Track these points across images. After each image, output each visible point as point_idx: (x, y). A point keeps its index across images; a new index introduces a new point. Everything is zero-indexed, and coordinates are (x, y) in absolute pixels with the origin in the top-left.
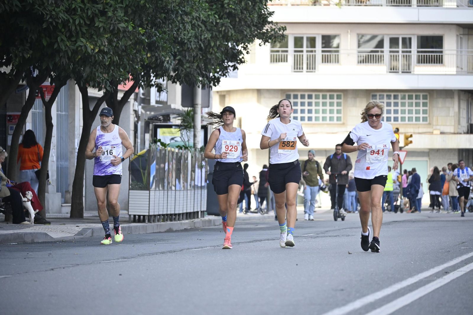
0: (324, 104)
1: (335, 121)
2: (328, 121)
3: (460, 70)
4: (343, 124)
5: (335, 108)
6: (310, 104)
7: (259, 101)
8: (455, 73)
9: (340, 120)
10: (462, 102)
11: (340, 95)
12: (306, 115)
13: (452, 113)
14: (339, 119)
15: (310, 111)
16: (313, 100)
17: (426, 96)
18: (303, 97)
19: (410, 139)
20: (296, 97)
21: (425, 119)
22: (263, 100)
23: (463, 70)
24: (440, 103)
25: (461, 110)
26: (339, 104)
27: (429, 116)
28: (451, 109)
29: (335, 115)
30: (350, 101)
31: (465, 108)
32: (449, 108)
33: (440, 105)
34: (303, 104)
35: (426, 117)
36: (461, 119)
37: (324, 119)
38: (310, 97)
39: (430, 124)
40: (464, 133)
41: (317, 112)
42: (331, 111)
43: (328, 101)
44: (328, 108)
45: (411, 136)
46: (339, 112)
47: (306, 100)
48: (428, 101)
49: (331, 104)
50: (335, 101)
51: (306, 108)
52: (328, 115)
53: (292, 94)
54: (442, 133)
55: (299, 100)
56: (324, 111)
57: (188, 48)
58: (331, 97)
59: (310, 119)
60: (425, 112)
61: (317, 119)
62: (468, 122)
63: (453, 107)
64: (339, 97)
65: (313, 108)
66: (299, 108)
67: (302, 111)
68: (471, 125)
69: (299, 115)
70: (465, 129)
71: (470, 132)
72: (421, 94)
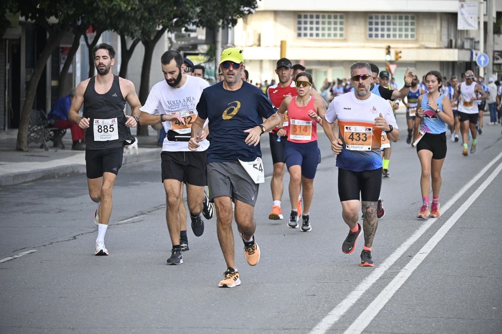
0: (329, 23)
1: (338, 37)
2: (332, 37)
4: (345, 39)
5: (338, 26)
6: (317, 23)
7: (275, 20)
9: (343, 36)
10: (443, 22)
11: (343, 16)
12: (314, 32)
13: (435, 32)
14: (341, 35)
15: (317, 29)
16: (320, 20)
17: (414, 17)
18: (312, 17)
19: (399, 55)
20: (306, 17)
21: (412, 36)
24: (425, 23)
25: (443, 29)
26: (341, 23)
27: (416, 34)
29: (338, 32)
30: (351, 21)
32: (433, 27)
33: (425, 24)
35: (414, 35)
36: (443, 36)
37: (329, 35)
38: (318, 17)
39: (416, 40)
40: (445, 48)
41: (323, 29)
42: (335, 29)
43: (333, 20)
44: (332, 26)
45: (400, 52)
46: (341, 29)
47: (315, 20)
48: (415, 21)
49: (335, 23)
50: (338, 20)
51: (314, 26)
52: (332, 32)
53: (303, 14)
55: (309, 20)
56: (329, 29)
58: (335, 17)
59: (317, 35)
60: (412, 30)
61: (323, 35)
62: (448, 38)
63: (436, 27)
64: (341, 17)
65: (320, 26)
66: (308, 26)
67: (311, 29)
68: (451, 41)
69: (308, 32)
70: (446, 44)
71: (450, 46)
72: (410, 16)
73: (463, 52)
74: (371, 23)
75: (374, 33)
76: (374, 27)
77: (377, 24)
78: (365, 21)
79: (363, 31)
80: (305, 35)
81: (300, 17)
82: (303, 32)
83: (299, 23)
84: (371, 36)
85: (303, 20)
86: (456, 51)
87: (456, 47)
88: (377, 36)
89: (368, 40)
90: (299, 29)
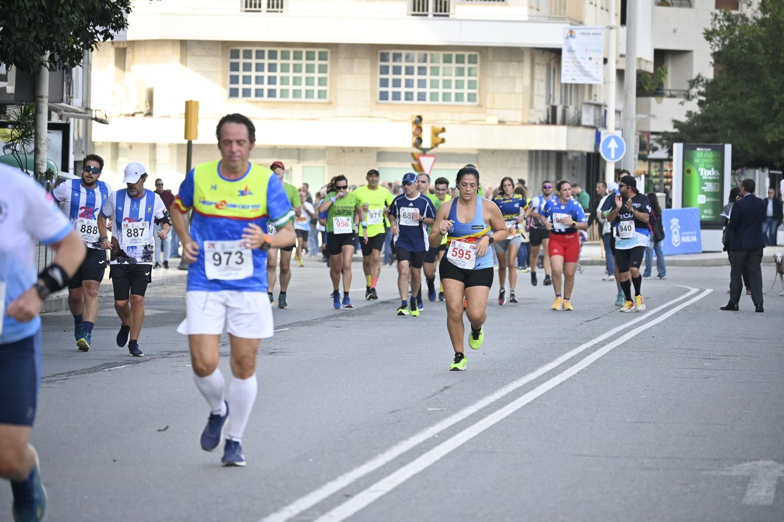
0: (297, 68)
1: (316, 99)
2: (303, 98)
3: (534, 12)
4: (330, 103)
5: (316, 75)
6: (272, 68)
7: (183, 61)
8: (526, 18)
9: (325, 97)
10: (537, 67)
11: (326, 53)
12: (266, 87)
13: (519, 88)
14: (322, 94)
15: (272, 80)
16: (279, 62)
17: (476, 56)
18: (260, 54)
19: (441, 136)
20: (248, 54)
21: (472, 97)
22: (190, 59)
23: (540, 13)
24: (499, 69)
25: (536, 82)
26: (322, 69)
27: (479, 92)
28: (518, 80)
29: (316, 88)
30: (342, 64)
31: (544, 78)
32: (514, 78)
33: (498, 74)
34: (260, 67)
35: (475, 94)
36: (536, 98)
37: (296, 94)
38: (272, 55)
39: (480, 106)
40: (541, 123)
41: (284, 81)
42: (309, 81)
43: (304, 62)
44: (304, 75)
45: (443, 130)
46: (322, 82)
47: (266, 61)
48: (476, 66)
49: (309, 69)
50: (317, 62)
51: (266, 74)
52: (303, 87)
53: (241, 49)
54: (501, 122)
55: (254, 61)
56: (297, 81)
57: (19, 7)
58: (310, 56)
59: (272, 93)
60: (472, 85)
61: (284, 93)
62: (548, 102)
63: (522, 78)
64: (322, 56)
65: (278, 74)
66: (253, 74)
67: (259, 80)
68: (554, 108)
69: (253, 86)
70: (543, 116)
71: (552, 119)
72: (466, 54)
73: (580, 131)
74: (385, 70)
75: (390, 89)
76: (391, 77)
77: (397, 70)
78: (373, 64)
79: (368, 86)
80: (247, 93)
81: (235, 54)
82: (241, 86)
83: (234, 67)
84: (384, 96)
85: (241, 61)
86: (564, 129)
87: (564, 123)
88: (396, 96)
89: (377, 103)
90: (234, 80)
